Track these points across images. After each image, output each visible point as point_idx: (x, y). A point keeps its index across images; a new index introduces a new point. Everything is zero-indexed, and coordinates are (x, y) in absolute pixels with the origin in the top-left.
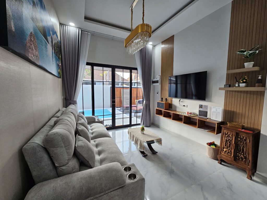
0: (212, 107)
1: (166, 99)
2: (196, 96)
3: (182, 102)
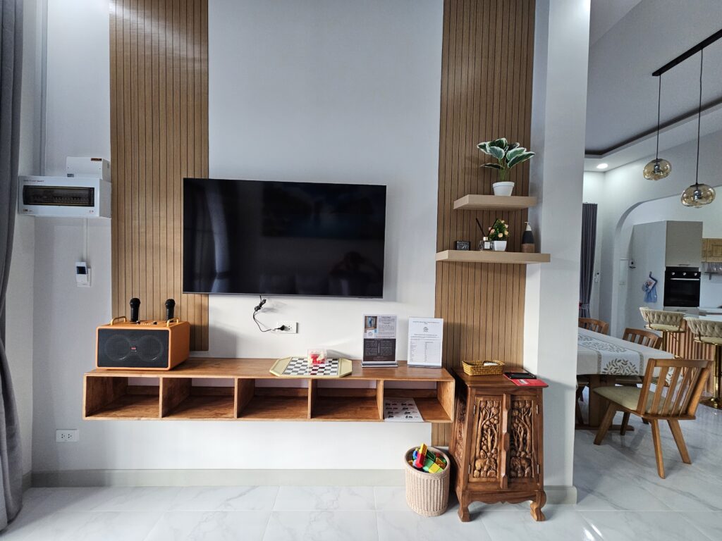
1: (171, 304)
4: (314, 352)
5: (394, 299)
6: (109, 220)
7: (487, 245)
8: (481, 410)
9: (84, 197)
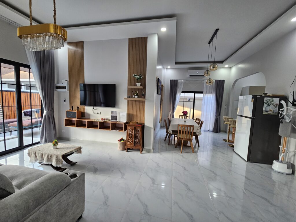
0: (120, 112)
1: (78, 107)
2: (104, 103)
3: (95, 109)
4: (102, 118)
5: (119, 108)
6: (69, 92)
7: (133, 97)
8: (129, 130)
9: (64, 88)
